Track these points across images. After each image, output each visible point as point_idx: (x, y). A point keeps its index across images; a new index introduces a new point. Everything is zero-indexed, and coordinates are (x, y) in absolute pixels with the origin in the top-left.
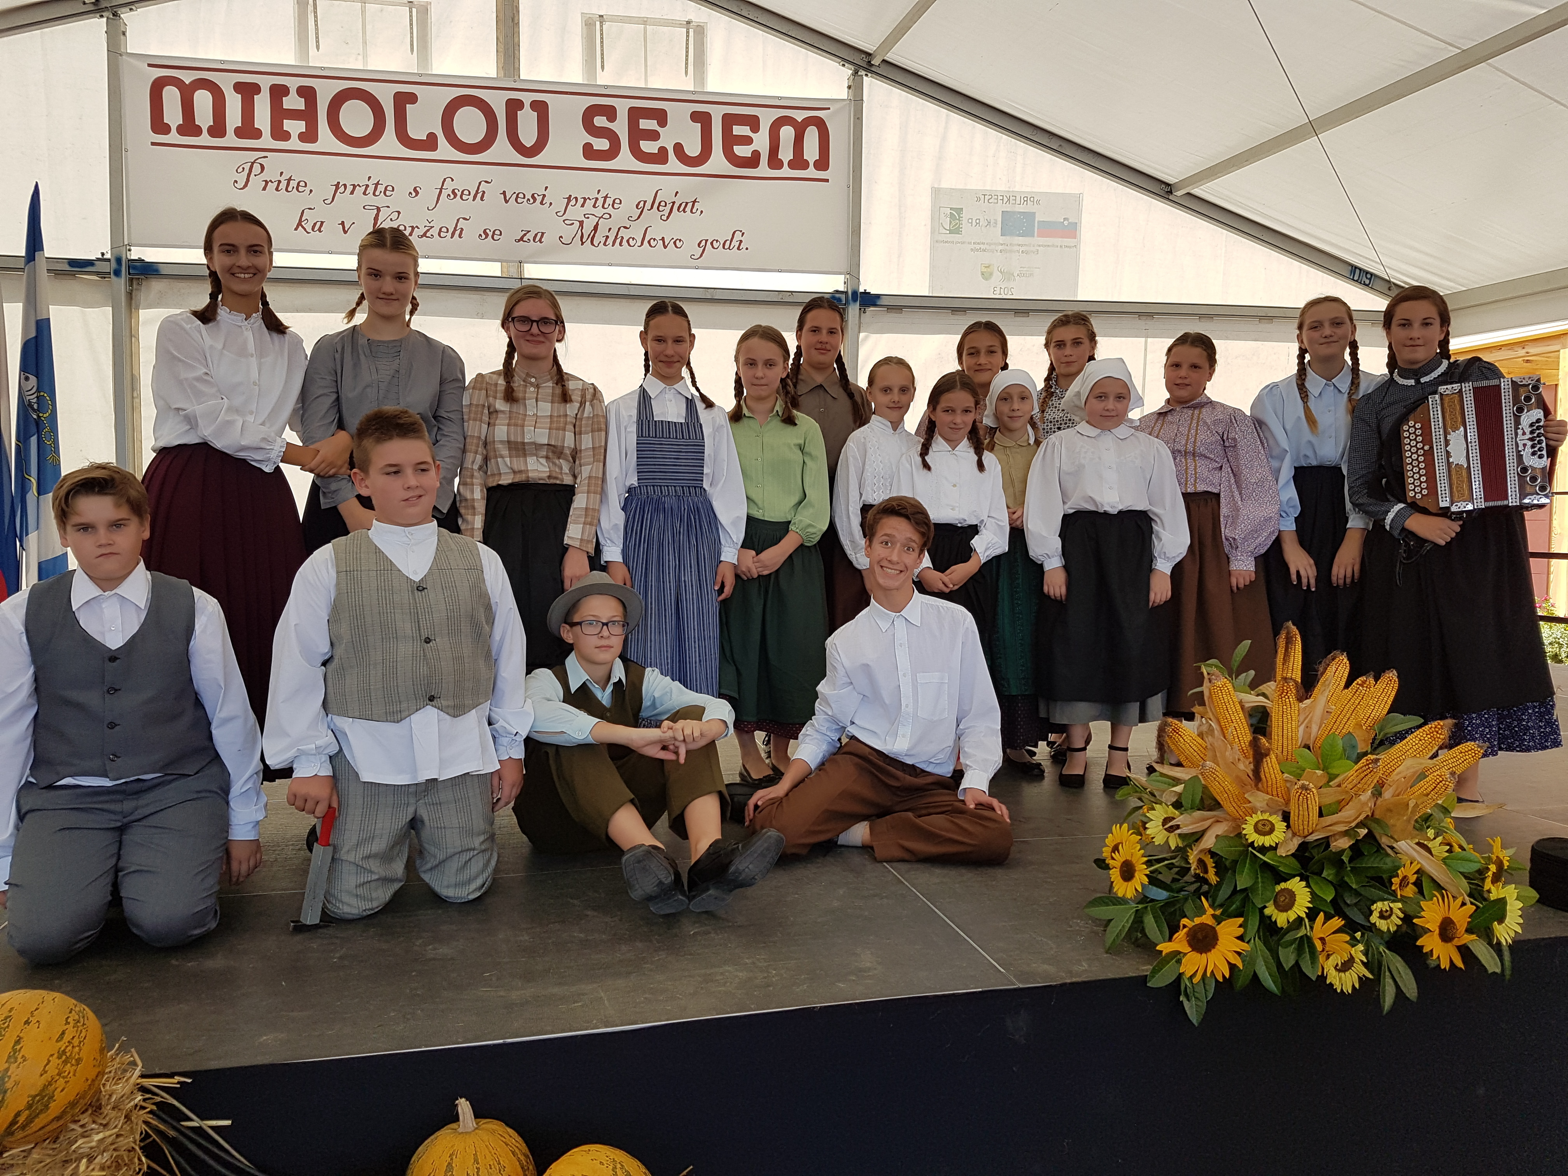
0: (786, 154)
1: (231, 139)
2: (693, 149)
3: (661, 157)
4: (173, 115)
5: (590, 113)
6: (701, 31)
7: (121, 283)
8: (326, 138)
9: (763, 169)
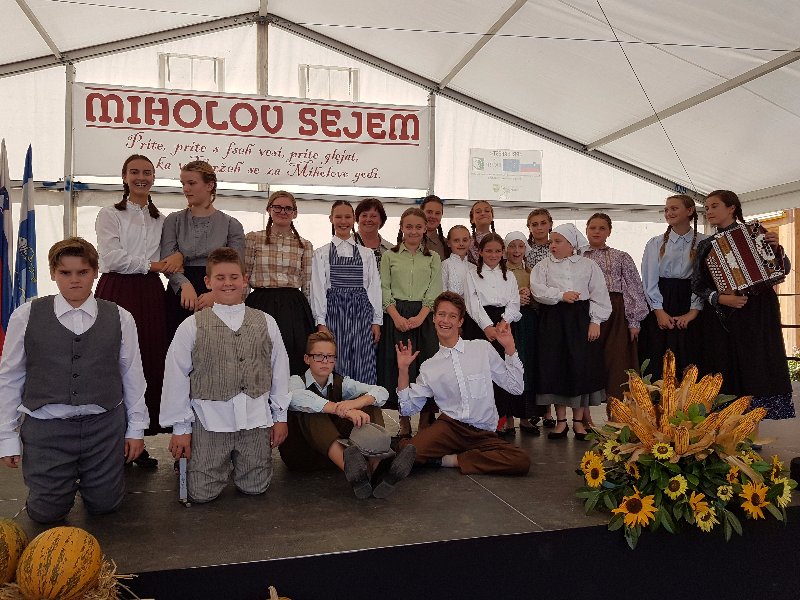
0: (398, 133)
1: (125, 123)
2: (353, 129)
3: (338, 133)
4: (98, 112)
5: (303, 112)
6: (356, 72)
7: (68, 194)
8: (173, 124)
9: (387, 139)
